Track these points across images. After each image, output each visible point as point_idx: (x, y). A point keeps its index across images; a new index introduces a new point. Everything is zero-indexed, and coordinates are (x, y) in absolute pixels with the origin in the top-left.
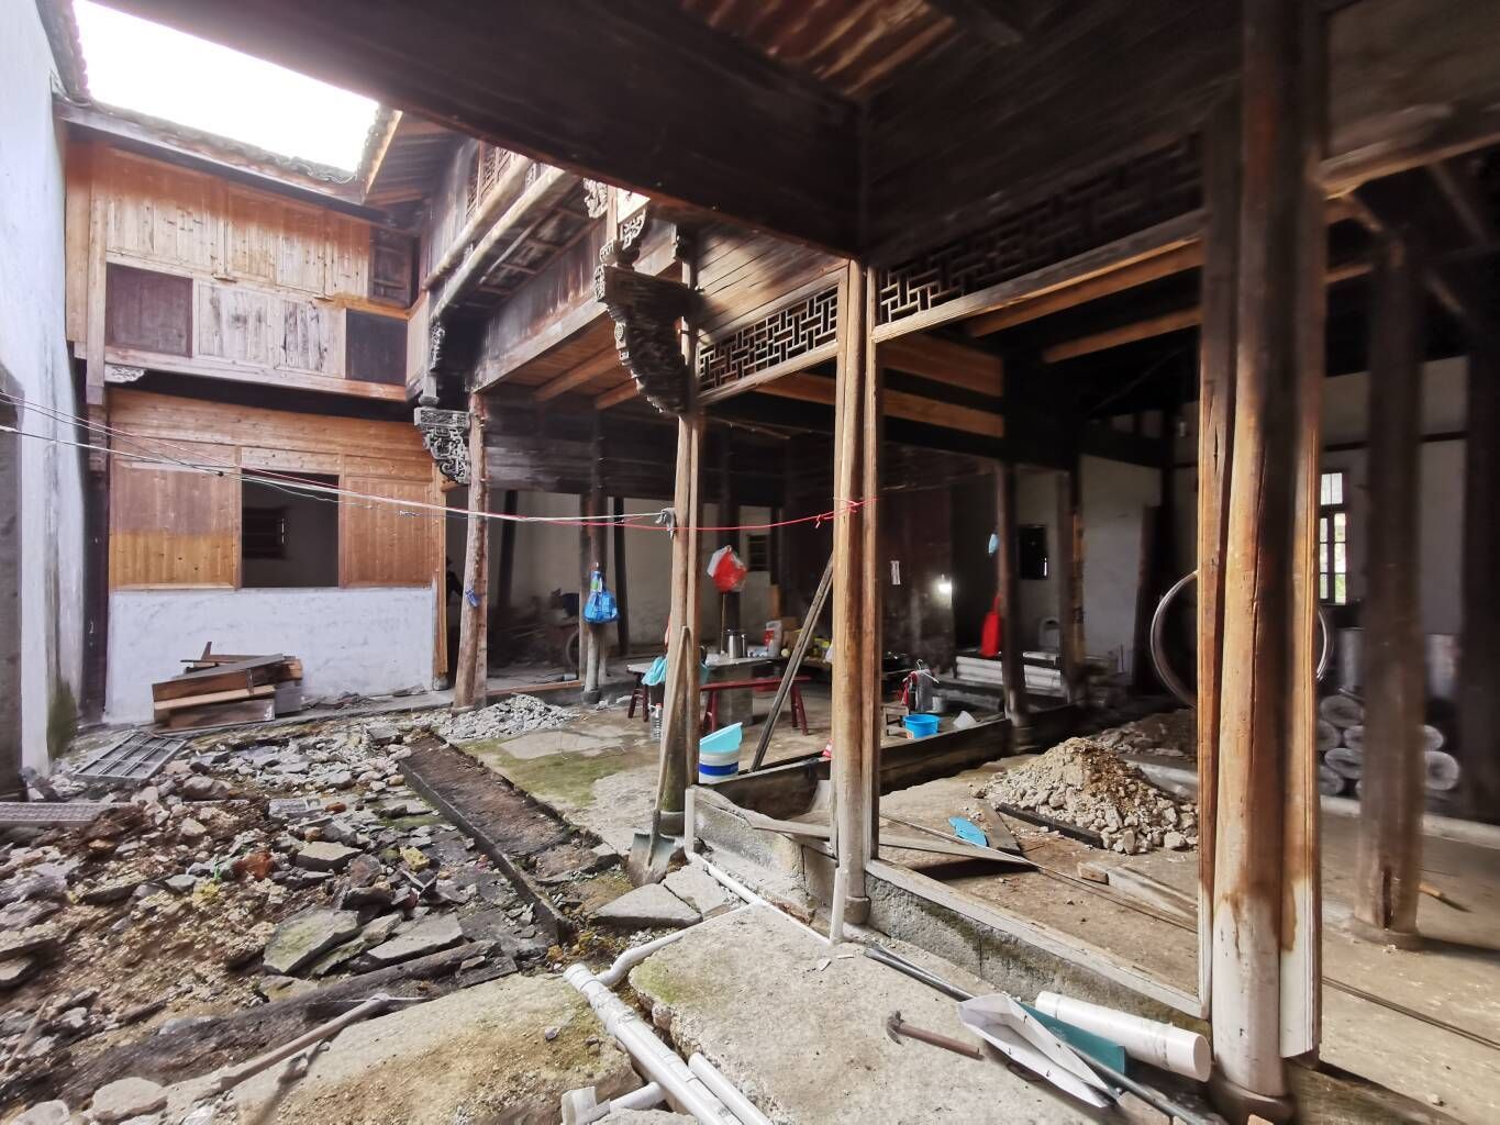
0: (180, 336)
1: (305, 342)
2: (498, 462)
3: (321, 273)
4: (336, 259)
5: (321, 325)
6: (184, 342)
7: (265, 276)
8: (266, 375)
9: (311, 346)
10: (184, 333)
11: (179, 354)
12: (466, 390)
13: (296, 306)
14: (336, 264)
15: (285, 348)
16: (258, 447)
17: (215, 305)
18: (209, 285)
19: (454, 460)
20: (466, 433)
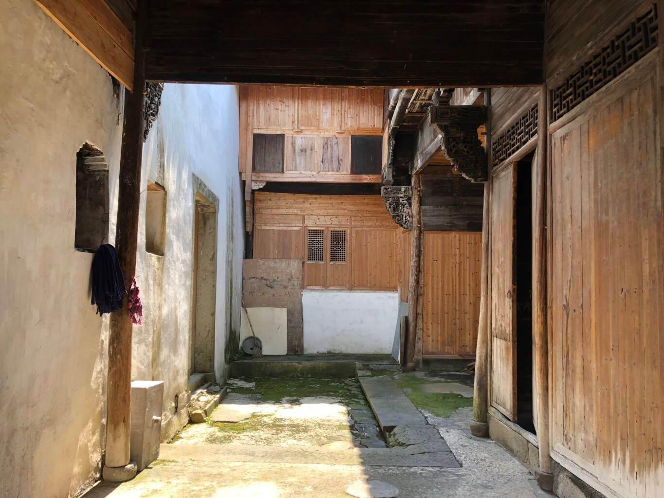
0: (279, 164)
1: (332, 157)
2: (429, 214)
3: (340, 119)
4: (347, 110)
5: (339, 147)
6: (281, 166)
7: (315, 126)
8: (315, 177)
9: (334, 159)
10: (281, 162)
11: (279, 172)
12: (410, 173)
13: (328, 139)
14: (346, 113)
15: (323, 162)
16: (312, 215)
17: (293, 145)
18: (291, 136)
19: (403, 215)
20: (409, 199)
